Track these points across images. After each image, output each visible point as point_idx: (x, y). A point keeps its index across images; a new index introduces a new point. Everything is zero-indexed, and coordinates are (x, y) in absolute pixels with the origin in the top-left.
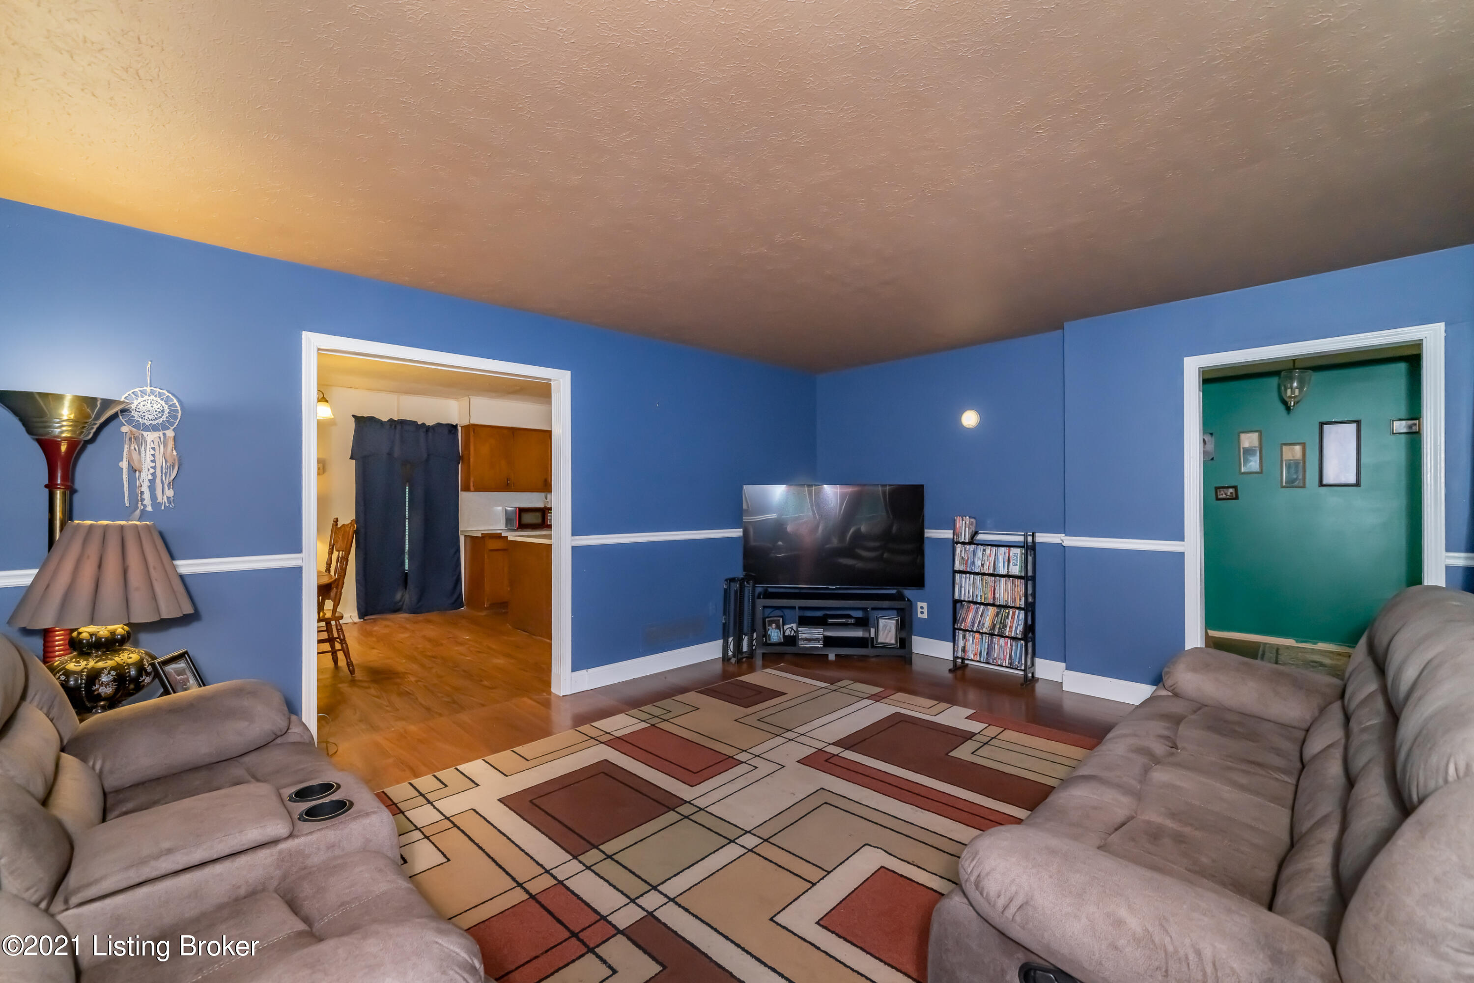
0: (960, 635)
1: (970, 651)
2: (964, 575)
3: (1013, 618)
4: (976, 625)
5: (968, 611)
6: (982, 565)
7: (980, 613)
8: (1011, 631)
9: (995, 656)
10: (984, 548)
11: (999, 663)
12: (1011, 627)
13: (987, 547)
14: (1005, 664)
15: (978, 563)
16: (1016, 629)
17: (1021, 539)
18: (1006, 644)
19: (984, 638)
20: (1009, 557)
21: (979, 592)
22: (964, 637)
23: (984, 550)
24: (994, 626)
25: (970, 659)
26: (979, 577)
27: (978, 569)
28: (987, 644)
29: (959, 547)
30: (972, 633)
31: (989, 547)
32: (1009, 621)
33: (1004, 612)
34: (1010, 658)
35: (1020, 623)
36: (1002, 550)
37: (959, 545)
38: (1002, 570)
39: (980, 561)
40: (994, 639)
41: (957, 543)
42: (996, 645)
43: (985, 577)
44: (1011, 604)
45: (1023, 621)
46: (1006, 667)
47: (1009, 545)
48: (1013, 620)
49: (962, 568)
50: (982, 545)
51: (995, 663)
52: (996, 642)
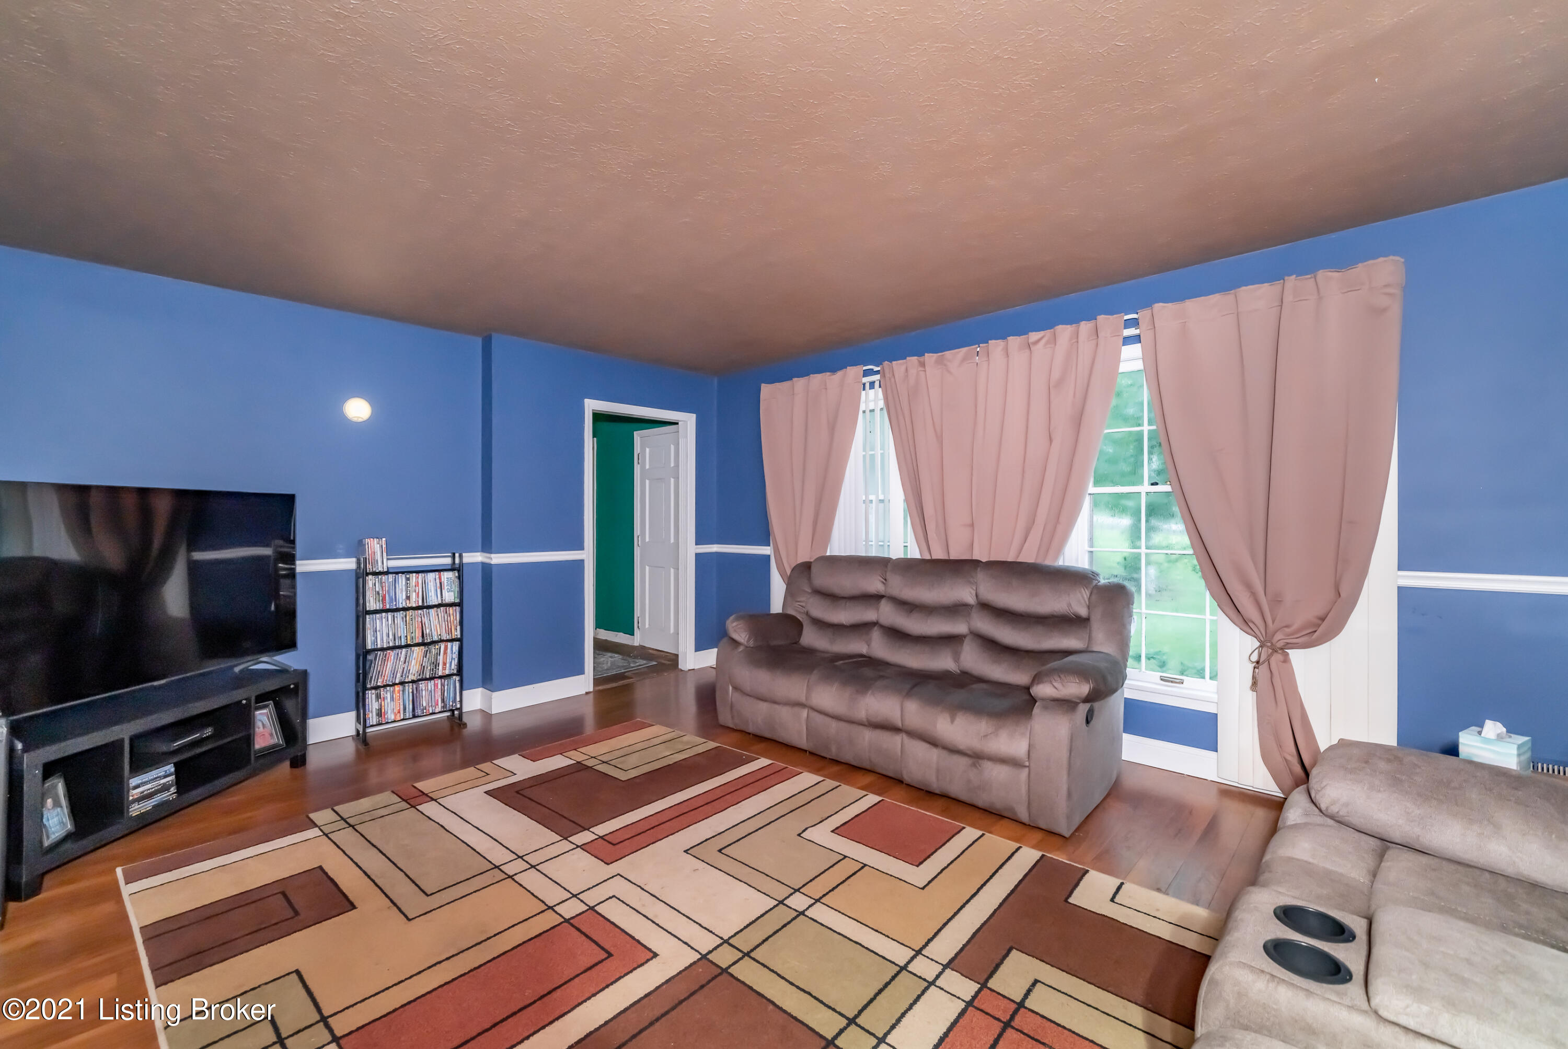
0: (371, 695)
1: (389, 712)
2: (377, 615)
3: (445, 653)
4: (399, 675)
5: (385, 660)
6: (408, 598)
7: (402, 659)
8: (444, 669)
9: (424, 705)
10: (408, 576)
11: (431, 712)
12: (445, 664)
13: (411, 575)
14: (438, 709)
15: (401, 596)
16: (451, 663)
17: (448, 561)
18: (436, 685)
19: (407, 688)
20: (441, 583)
21: (401, 632)
22: (378, 697)
23: (408, 579)
24: (423, 668)
25: (389, 721)
26: (399, 615)
27: (402, 603)
28: (411, 694)
29: (370, 580)
30: (388, 688)
31: (414, 574)
32: (441, 658)
33: (433, 649)
34: (443, 701)
35: (454, 657)
36: (431, 576)
37: (370, 577)
38: (433, 599)
39: (404, 594)
40: (421, 685)
41: (367, 574)
42: (424, 692)
43: (410, 613)
44: (445, 637)
45: (457, 653)
46: (440, 712)
47: (439, 570)
48: (445, 656)
49: (379, 606)
50: (403, 573)
51: (425, 714)
52: (423, 688)
